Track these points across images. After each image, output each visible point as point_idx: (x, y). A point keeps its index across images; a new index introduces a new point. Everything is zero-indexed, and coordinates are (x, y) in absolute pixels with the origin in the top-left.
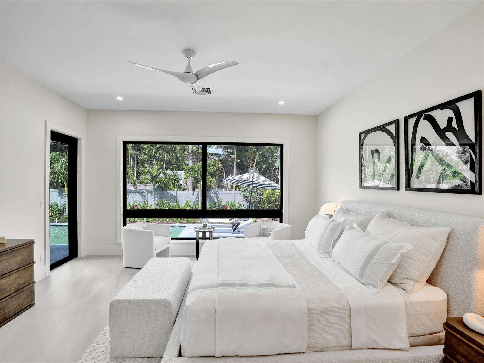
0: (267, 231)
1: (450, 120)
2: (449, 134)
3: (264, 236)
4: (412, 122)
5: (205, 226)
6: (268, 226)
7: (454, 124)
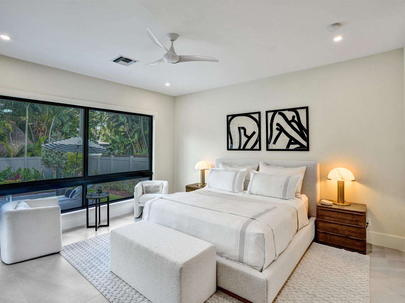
0: (150, 189)
1: (294, 117)
2: (293, 124)
3: (148, 193)
4: (270, 115)
5: (100, 192)
6: (150, 185)
7: (296, 119)
